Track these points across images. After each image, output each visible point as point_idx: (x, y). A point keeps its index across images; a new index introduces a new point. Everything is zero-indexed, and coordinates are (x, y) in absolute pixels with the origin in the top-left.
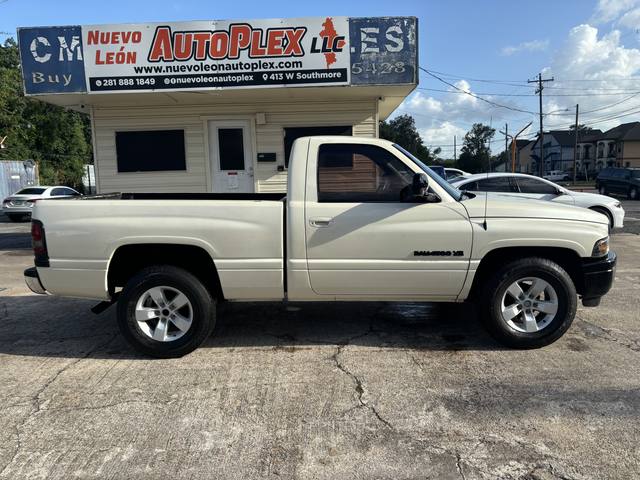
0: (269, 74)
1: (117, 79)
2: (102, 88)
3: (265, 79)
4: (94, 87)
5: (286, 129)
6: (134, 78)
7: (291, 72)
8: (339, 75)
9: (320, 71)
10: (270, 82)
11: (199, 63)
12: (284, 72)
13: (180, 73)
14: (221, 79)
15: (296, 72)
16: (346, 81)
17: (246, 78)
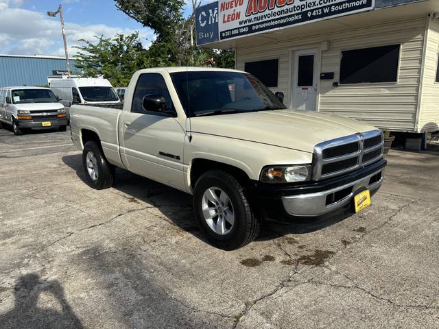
0: (312, 11)
1: (231, 30)
2: (225, 37)
3: (309, 16)
4: (222, 38)
5: (343, 52)
6: (238, 28)
7: (328, 6)
8: (365, 2)
10: (313, 17)
11: (270, 12)
12: (322, 8)
13: (261, 21)
14: (282, 21)
15: (330, 6)
16: (371, 6)
17: (297, 18)
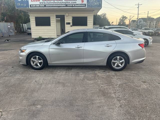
0: (69, 5)
1: (36, 5)
2: (33, 7)
4: (31, 7)
5: (73, 17)
6: (40, 5)
7: (74, 4)
8: (84, 5)
9: (80, 4)
10: (69, 6)
11: (54, 2)
12: (72, 4)
13: (50, 4)
14: (59, 6)
15: (75, 4)
16: (86, 7)
17: (64, 5)
